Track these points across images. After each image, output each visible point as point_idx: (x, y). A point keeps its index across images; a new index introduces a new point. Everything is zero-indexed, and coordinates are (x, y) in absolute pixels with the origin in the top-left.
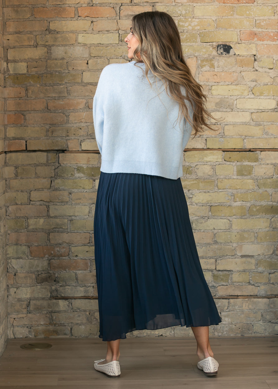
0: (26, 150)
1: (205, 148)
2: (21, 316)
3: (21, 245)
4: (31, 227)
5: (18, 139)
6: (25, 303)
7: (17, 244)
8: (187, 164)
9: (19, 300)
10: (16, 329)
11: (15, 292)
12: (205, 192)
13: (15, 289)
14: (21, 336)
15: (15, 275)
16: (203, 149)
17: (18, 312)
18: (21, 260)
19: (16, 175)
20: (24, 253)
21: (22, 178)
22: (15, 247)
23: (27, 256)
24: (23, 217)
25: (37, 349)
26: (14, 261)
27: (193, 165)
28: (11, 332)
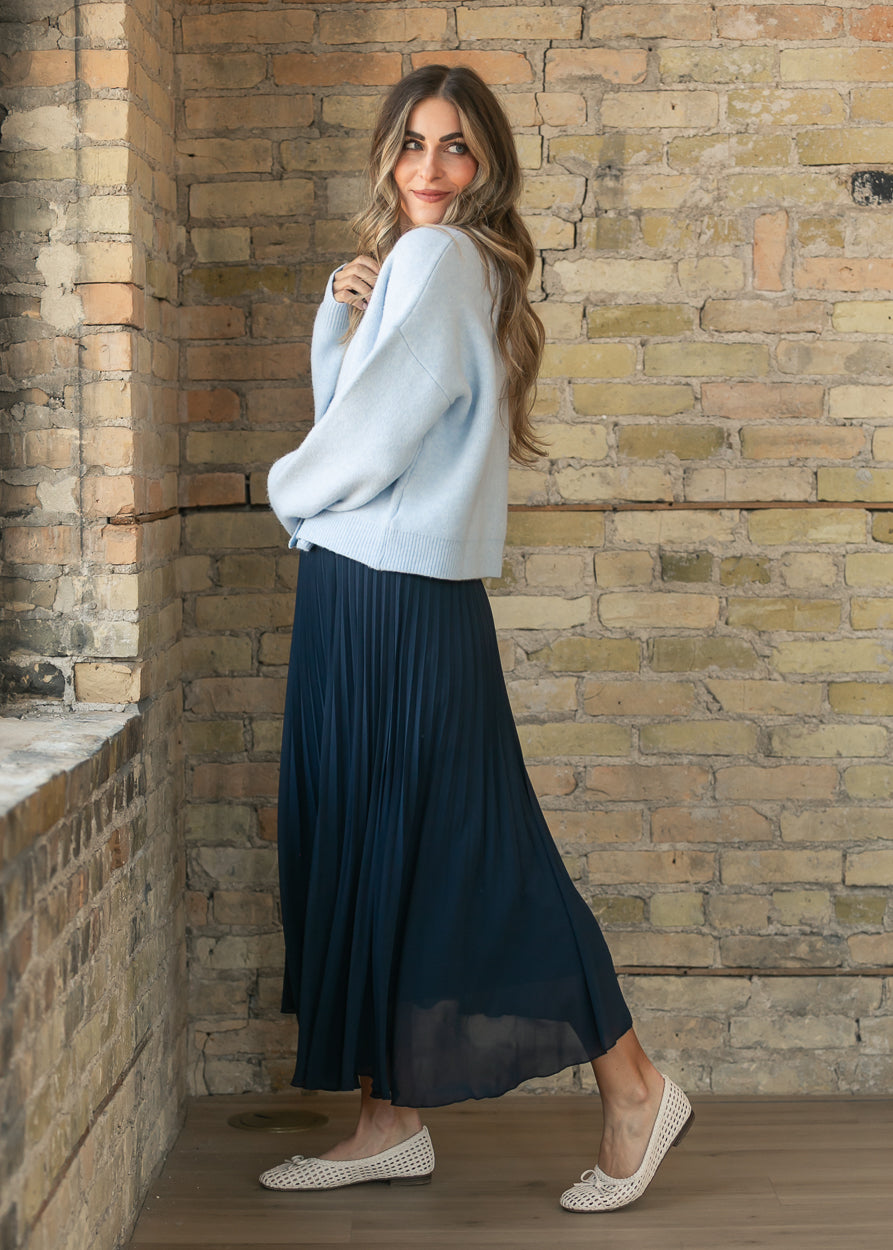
0: (248, 505)
1: (813, 499)
2: (228, 1024)
3: (230, 803)
4: (261, 748)
5: (223, 468)
6: (244, 984)
7: (216, 801)
8: (756, 550)
9: (224, 976)
10: (214, 1065)
11: (211, 951)
12: (812, 640)
13: (212, 941)
14: (230, 1090)
15: (211, 896)
16: (806, 504)
17: (221, 1013)
18: (231, 850)
19: (217, 583)
20: (239, 828)
21: (234, 593)
22: (212, 808)
23: (250, 839)
24: (236, 716)
25: (279, 1131)
26: (207, 853)
27: (774, 554)
28: (199, 1077)
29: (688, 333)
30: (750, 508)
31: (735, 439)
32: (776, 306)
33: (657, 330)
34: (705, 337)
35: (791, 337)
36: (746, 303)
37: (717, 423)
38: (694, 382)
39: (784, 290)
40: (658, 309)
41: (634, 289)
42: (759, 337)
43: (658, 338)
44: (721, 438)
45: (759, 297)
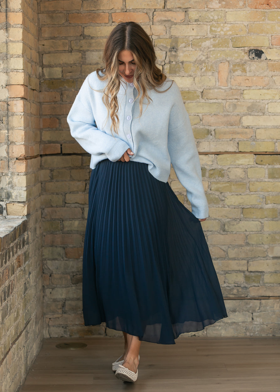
0: (61, 154)
1: (237, 151)
2: (56, 316)
3: (56, 247)
4: (66, 229)
5: (54, 142)
6: (61, 303)
7: (52, 246)
8: (220, 167)
9: (55, 300)
10: (52, 328)
11: (51, 293)
12: (237, 195)
13: (51, 290)
14: (57, 336)
15: (51, 276)
16: (235, 153)
17: (54, 312)
18: (56, 261)
19: (52, 178)
20: (59, 254)
21: (57, 181)
22: (51, 248)
23: (63, 258)
24: (58, 219)
25: (72, 349)
26: (49, 262)
27: (225, 168)
28: (47, 332)
29: (198, 100)
30: (218, 154)
31: (213, 133)
32: (225, 91)
33: (189, 99)
34: (203, 101)
35: (230, 101)
36: (216, 90)
37: (207, 128)
38: (200, 115)
39: (228, 86)
40: (189, 92)
41: (181, 86)
42: (220, 101)
43: (189, 101)
44: (209, 132)
45: (220, 88)
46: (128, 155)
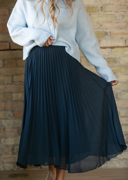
0: (10, 49)
1: (125, 46)
2: (8, 156)
3: (7, 111)
4: (14, 99)
5: (4, 42)
6: (11, 148)
7: (5, 110)
8: (114, 56)
9: (7, 146)
10: (6, 164)
11: (4, 141)
12: (125, 75)
13: (4, 139)
14: (9, 169)
15: (4, 130)
16: (124, 47)
17: (6, 154)
18: (8, 120)
19: (4, 65)
20: (9, 116)
21: (7, 67)
22: (4, 112)
23: (12, 118)
24: (9, 93)
25: (19, 177)
26: (3, 121)
27: (117, 57)
28: (2, 167)
29: (99, 12)
30: (112, 48)
31: (109, 34)
32: (117, 6)
33: (93, 12)
34: (102, 13)
35: (120, 13)
36: (111, 6)
37: (105, 31)
38: (100, 22)
39: (118, 3)
40: (93, 7)
41: (88, 3)
42: (113, 13)
43: (93, 14)
44: (106, 34)
45: (113, 5)
46: (51, 40)
